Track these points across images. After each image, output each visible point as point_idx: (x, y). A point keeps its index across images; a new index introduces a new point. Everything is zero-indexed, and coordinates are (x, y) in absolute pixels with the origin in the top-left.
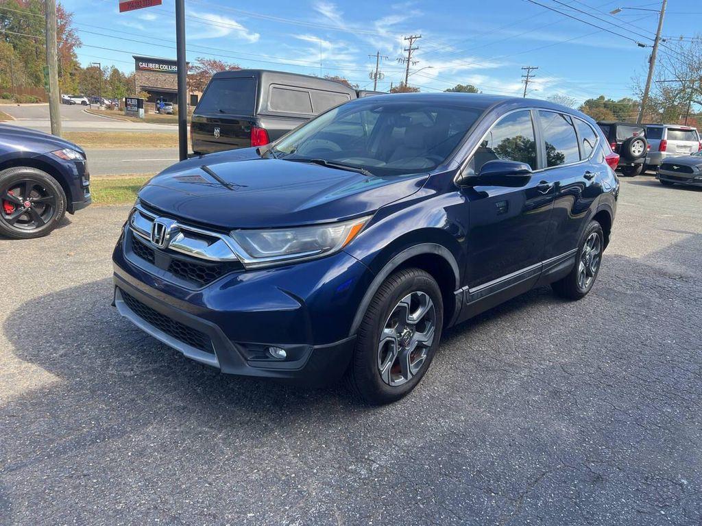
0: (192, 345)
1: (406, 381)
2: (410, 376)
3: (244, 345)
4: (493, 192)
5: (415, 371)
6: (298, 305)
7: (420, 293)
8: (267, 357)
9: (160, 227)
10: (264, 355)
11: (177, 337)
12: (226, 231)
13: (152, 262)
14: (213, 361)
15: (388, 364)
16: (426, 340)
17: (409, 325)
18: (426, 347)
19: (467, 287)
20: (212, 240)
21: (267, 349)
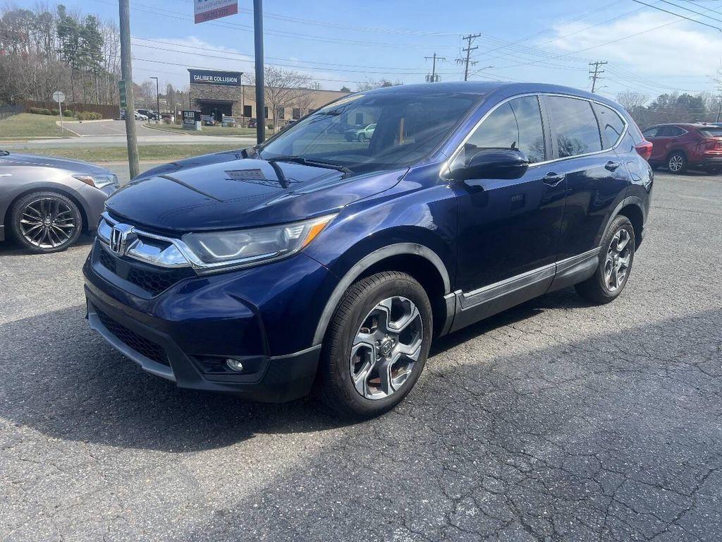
0: (152, 358)
1: (386, 396)
2: (391, 392)
3: (200, 358)
4: (490, 185)
5: (396, 385)
6: (250, 314)
7: (402, 299)
8: (225, 370)
9: (117, 233)
10: (221, 367)
11: (138, 351)
12: (178, 235)
13: (113, 270)
14: (170, 375)
15: (364, 374)
16: (412, 352)
17: (390, 333)
18: (411, 361)
19: (460, 291)
20: (164, 245)
21: (224, 362)
